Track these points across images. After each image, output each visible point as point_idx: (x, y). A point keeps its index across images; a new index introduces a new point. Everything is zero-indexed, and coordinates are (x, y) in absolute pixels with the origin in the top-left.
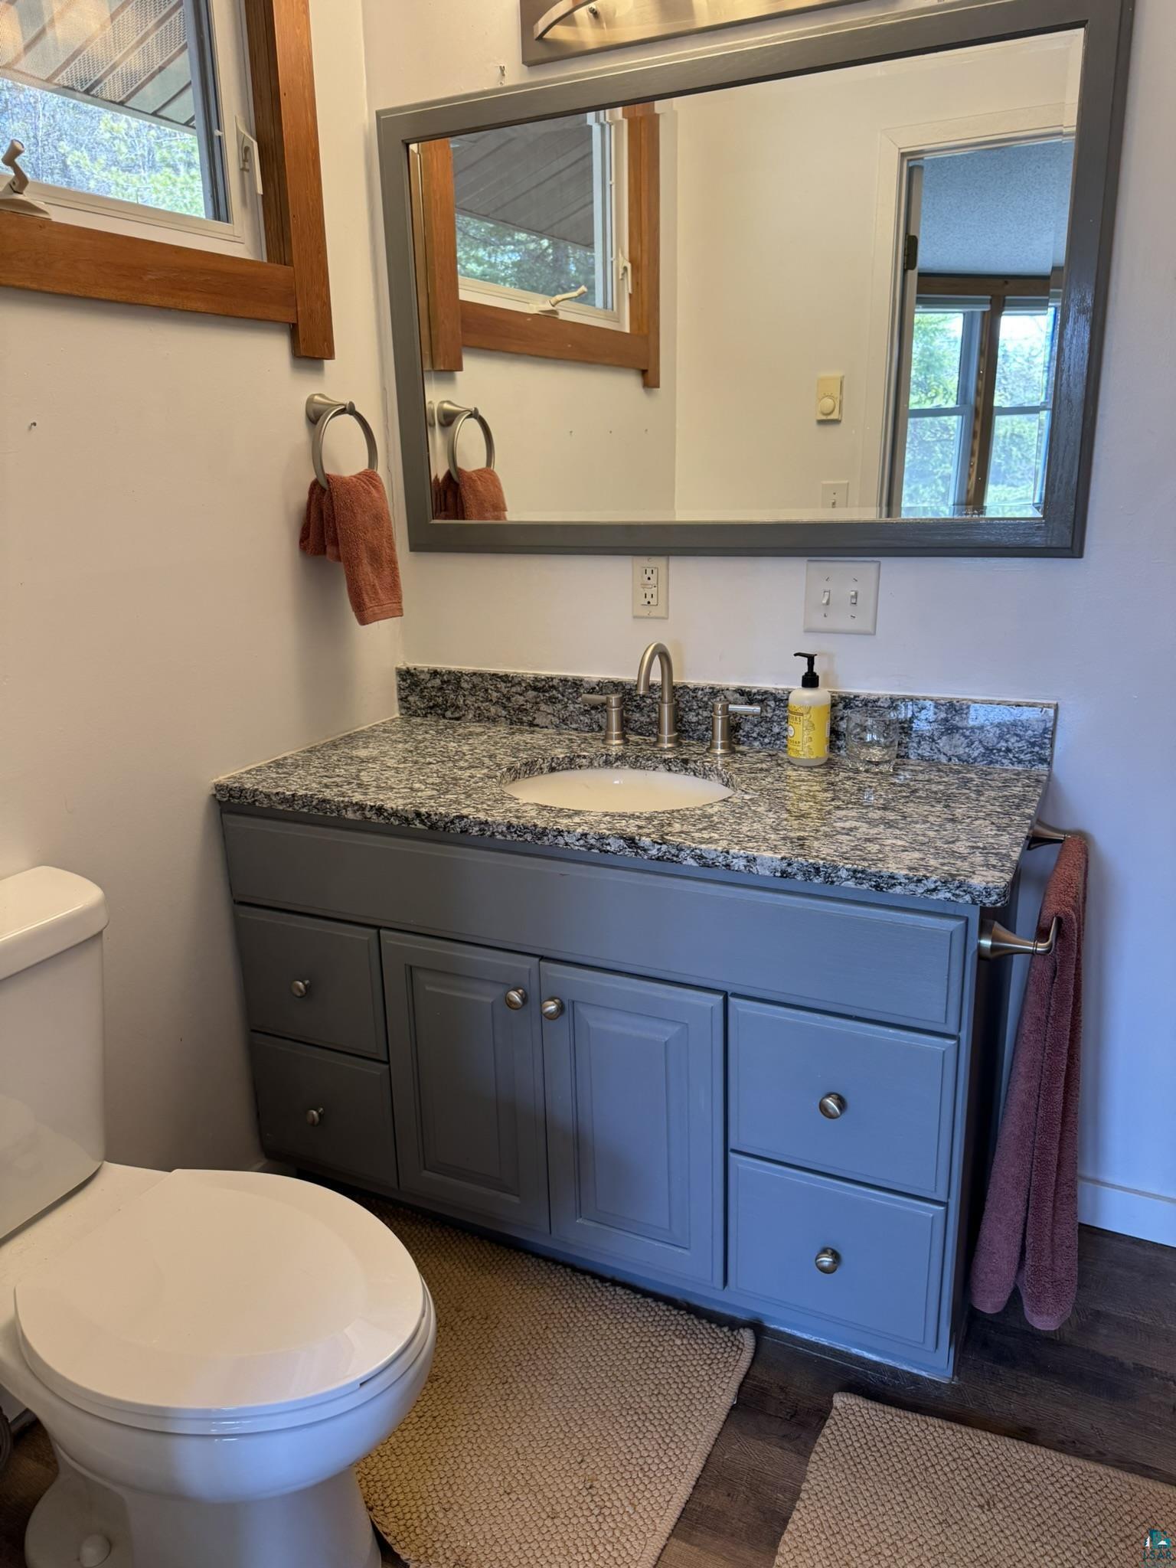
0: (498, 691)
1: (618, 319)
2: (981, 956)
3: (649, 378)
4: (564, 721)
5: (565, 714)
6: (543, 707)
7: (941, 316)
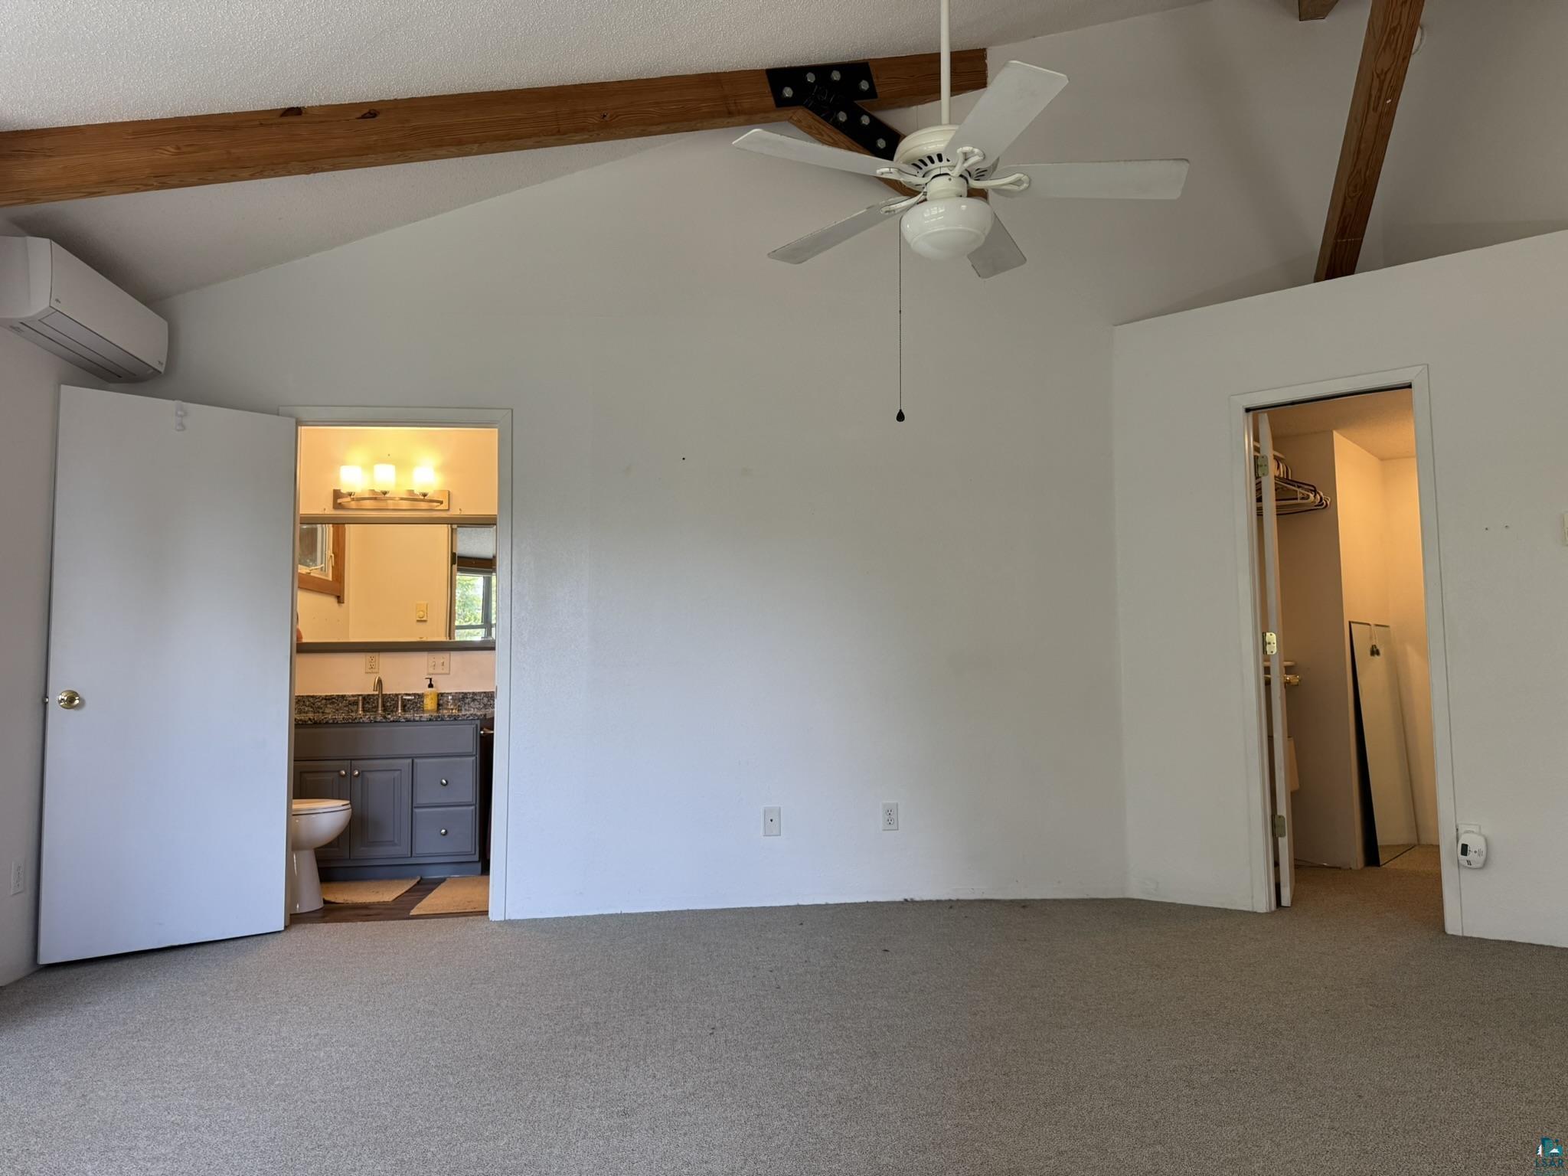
0: (309, 701)
1: (327, 575)
2: (481, 736)
3: (340, 599)
4: (337, 710)
5: (337, 707)
6: (328, 706)
7: (472, 578)
